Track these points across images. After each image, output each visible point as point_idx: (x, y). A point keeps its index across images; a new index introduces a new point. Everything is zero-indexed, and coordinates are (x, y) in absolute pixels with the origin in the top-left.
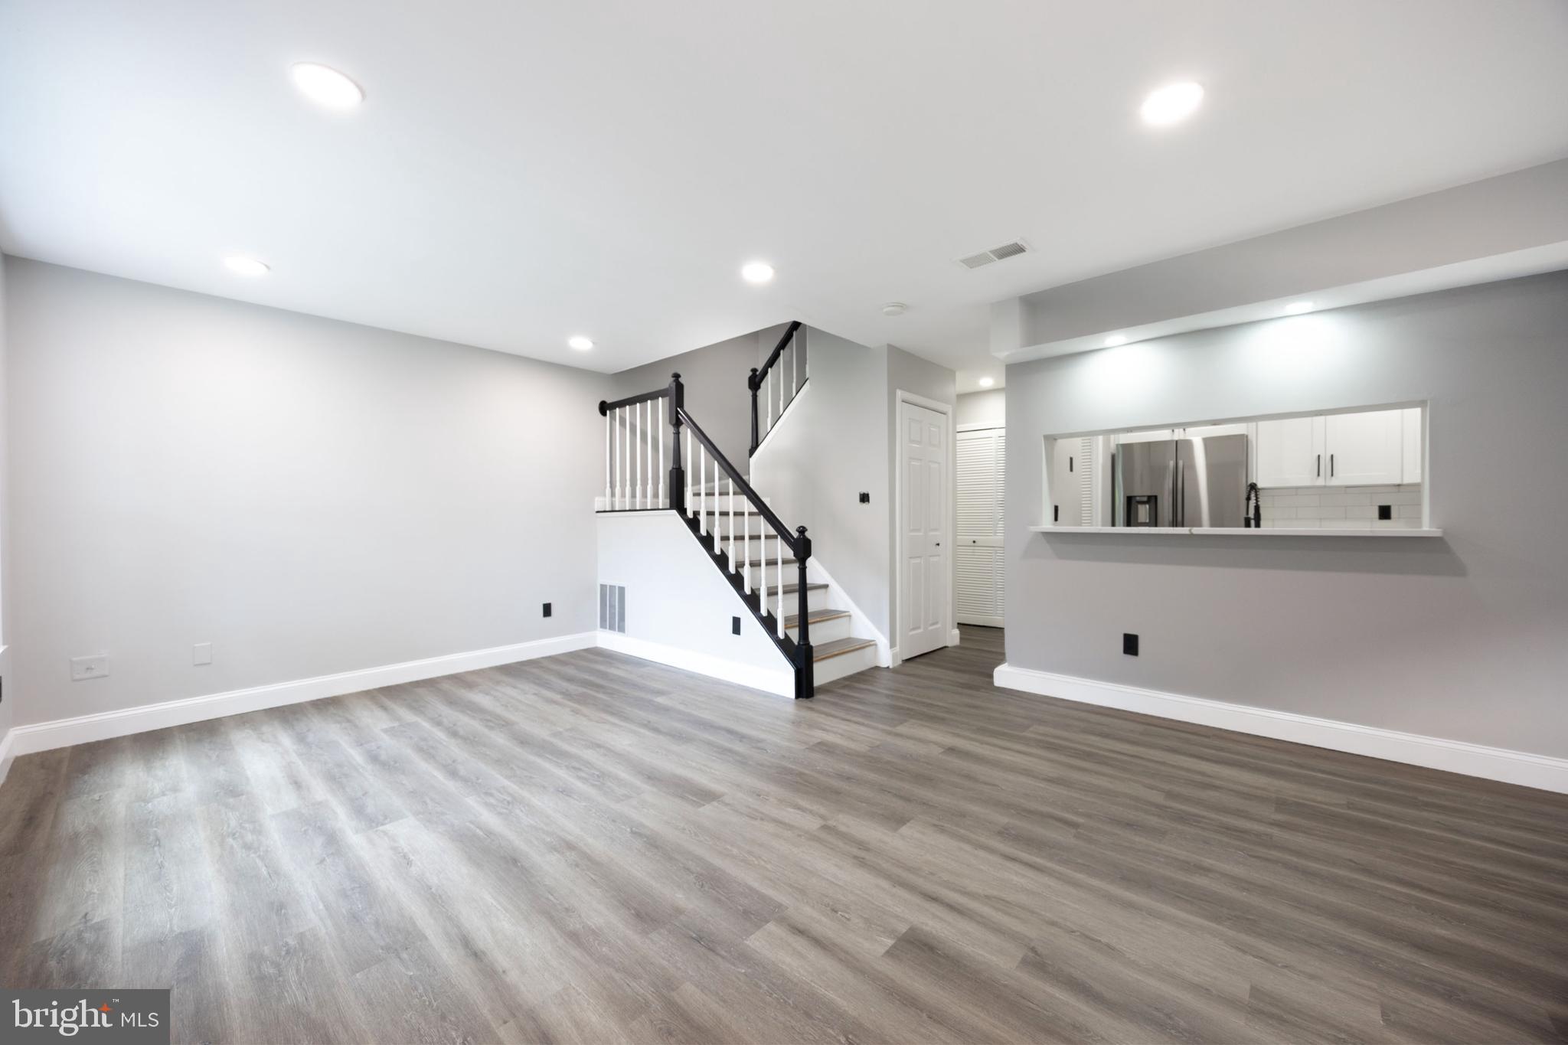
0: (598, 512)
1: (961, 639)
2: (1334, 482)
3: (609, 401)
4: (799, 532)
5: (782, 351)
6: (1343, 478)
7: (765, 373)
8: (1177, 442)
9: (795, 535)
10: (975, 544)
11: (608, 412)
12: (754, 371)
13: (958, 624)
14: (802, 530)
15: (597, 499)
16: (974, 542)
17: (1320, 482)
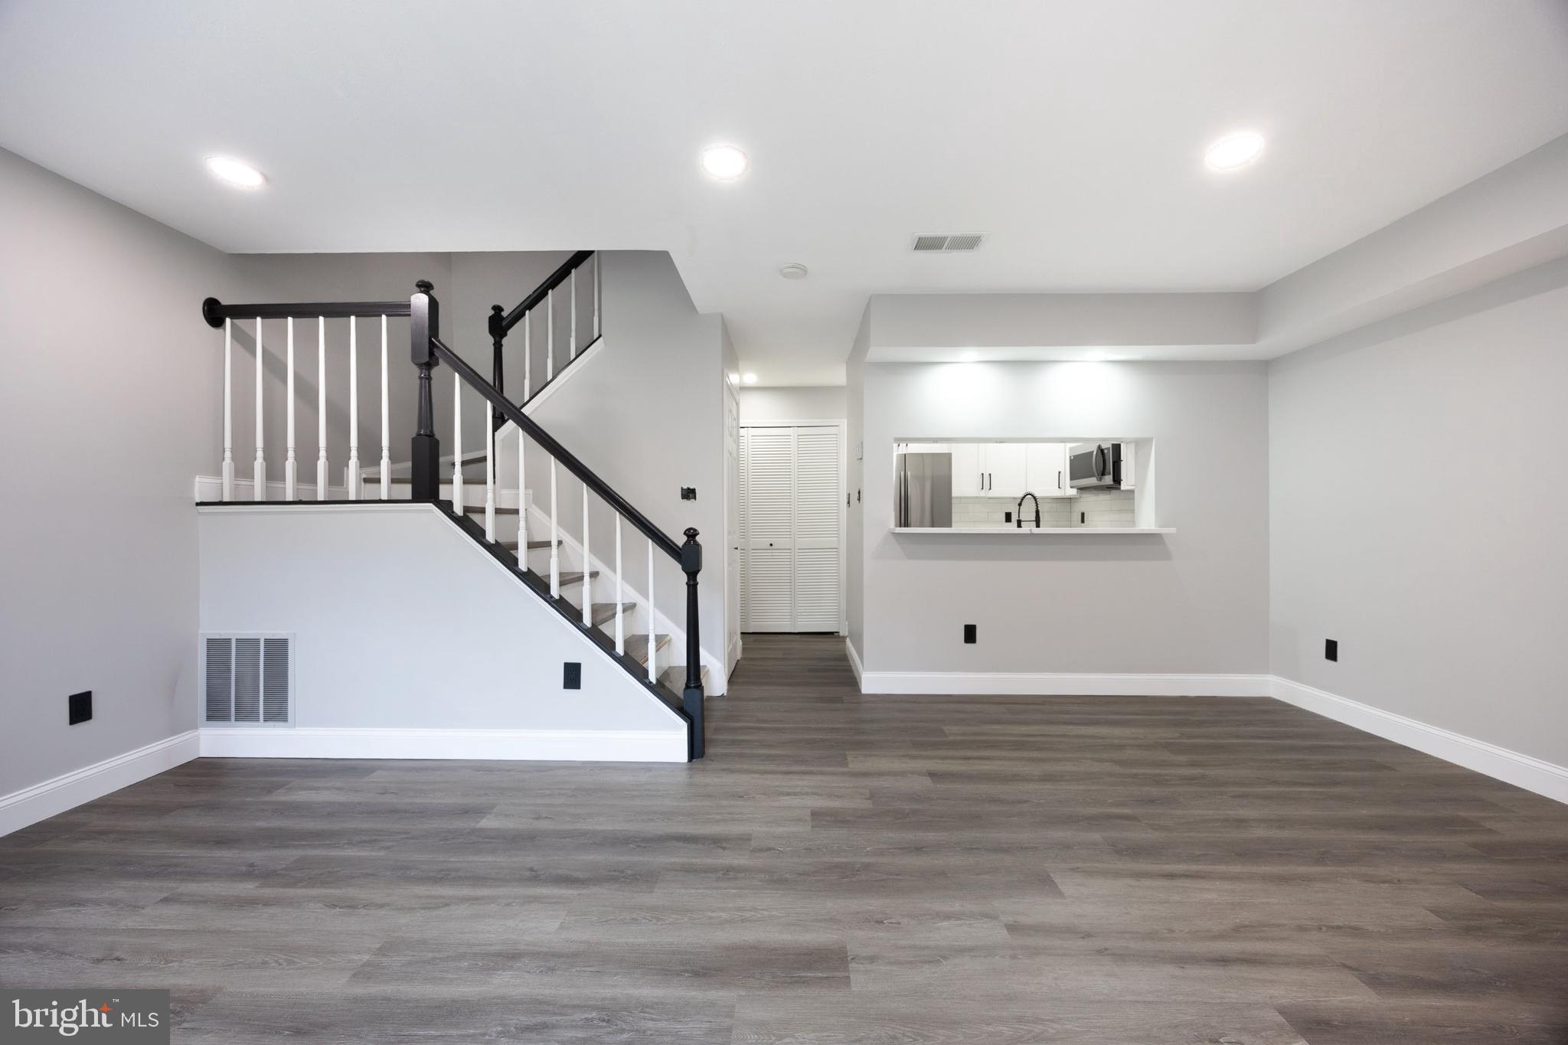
0: (198, 504)
1: (744, 650)
2: (992, 494)
3: (225, 300)
4: (688, 536)
5: (550, 291)
6: (996, 492)
7: (518, 315)
8: (905, 455)
9: (680, 540)
10: (773, 547)
11: (228, 321)
12: (498, 309)
13: (742, 633)
14: (691, 534)
15: (197, 479)
16: (771, 545)
17: (983, 494)
